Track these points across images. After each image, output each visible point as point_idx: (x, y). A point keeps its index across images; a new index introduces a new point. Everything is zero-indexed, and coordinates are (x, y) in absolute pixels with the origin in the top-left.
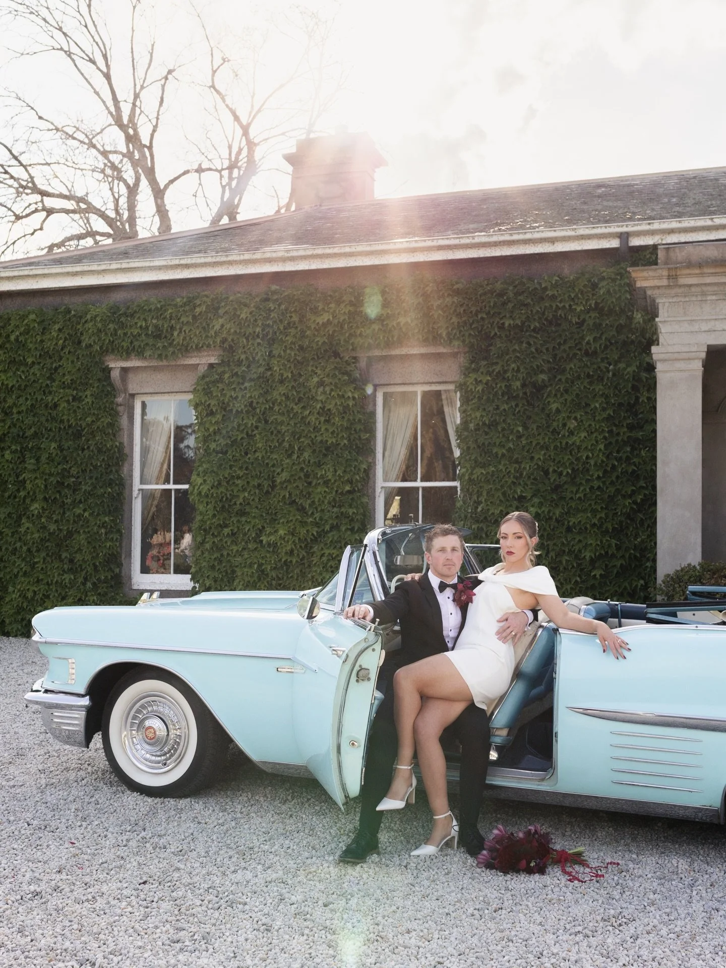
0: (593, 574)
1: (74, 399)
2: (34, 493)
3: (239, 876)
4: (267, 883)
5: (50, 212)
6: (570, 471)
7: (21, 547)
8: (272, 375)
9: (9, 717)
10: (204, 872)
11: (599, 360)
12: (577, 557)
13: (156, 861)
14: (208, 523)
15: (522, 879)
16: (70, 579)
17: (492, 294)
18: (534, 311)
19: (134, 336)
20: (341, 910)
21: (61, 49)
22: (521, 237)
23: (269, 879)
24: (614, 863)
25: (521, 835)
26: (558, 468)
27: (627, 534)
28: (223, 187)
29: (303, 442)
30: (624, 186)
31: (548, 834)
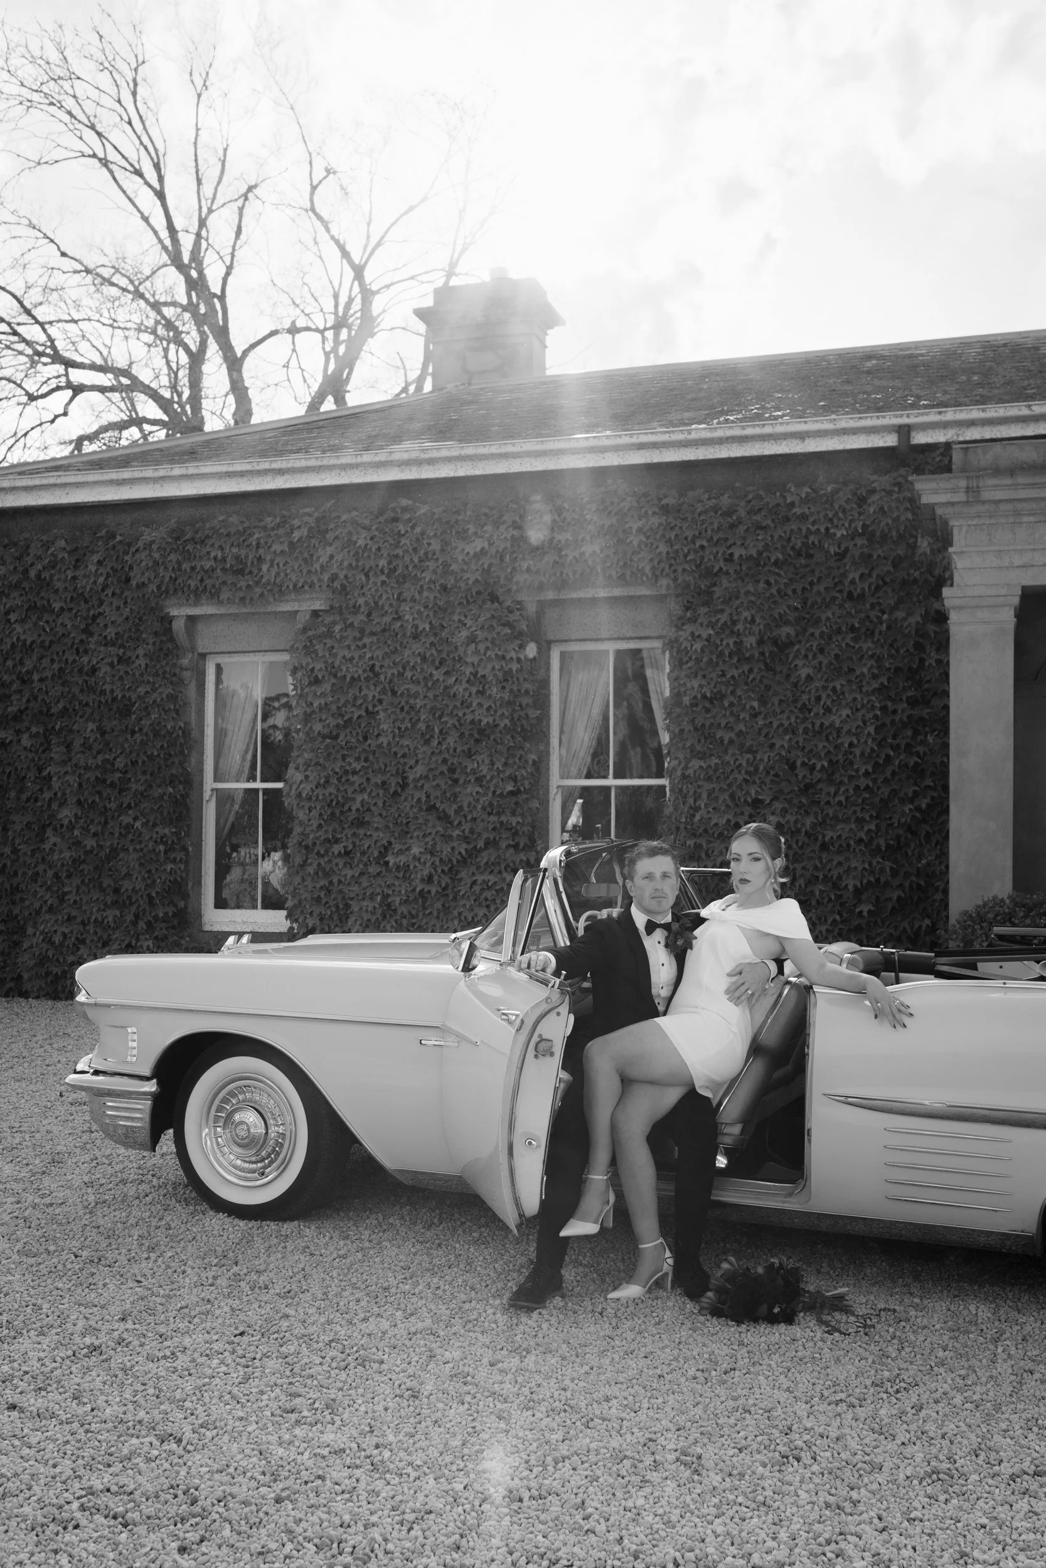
0: (857, 910)
1: (120, 660)
2: (64, 794)
3: (371, 1326)
4: (411, 1335)
5: (78, 390)
6: (826, 764)
7: (45, 871)
8: (402, 626)
9: (37, 1110)
10: (323, 1320)
11: (868, 606)
12: (835, 886)
13: (256, 1305)
14: (311, 836)
15: (762, 1330)
16: (115, 916)
17: (716, 512)
18: (776, 537)
19: (206, 572)
20: (513, 1370)
21: (94, 156)
22: (758, 431)
23: (413, 1330)
24: (889, 1310)
25: (760, 1270)
26: (809, 760)
27: (906, 854)
28: (327, 355)
29: (447, 722)
30: (904, 357)
31: (797, 1269)
